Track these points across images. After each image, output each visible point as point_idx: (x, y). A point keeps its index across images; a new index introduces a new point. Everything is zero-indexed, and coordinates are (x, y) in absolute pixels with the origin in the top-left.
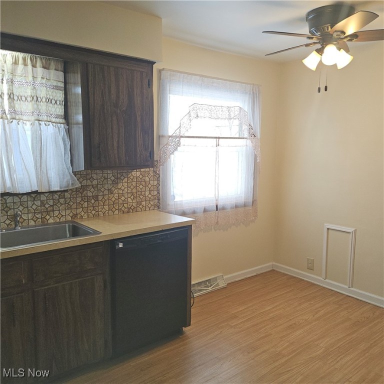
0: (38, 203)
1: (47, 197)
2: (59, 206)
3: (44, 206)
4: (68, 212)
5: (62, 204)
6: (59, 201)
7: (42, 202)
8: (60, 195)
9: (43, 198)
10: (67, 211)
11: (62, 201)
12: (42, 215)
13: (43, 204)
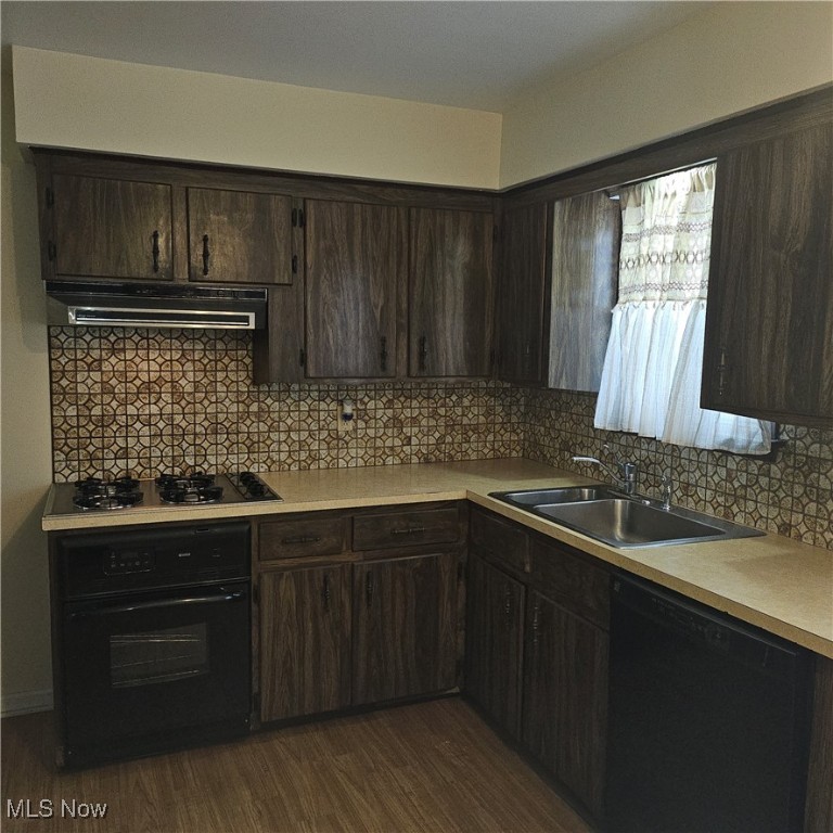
0: (723, 472)
1: (737, 464)
2: (757, 491)
3: (731, 483)
4: (774, 512)
5: (762, 490)
6: (757, 482)
7: (729, 472)
8: (761, 466)
9: (732, 465)
10: (771, 508)
11: (764, 481)
12: (726, 500)
13: (729, 478)
